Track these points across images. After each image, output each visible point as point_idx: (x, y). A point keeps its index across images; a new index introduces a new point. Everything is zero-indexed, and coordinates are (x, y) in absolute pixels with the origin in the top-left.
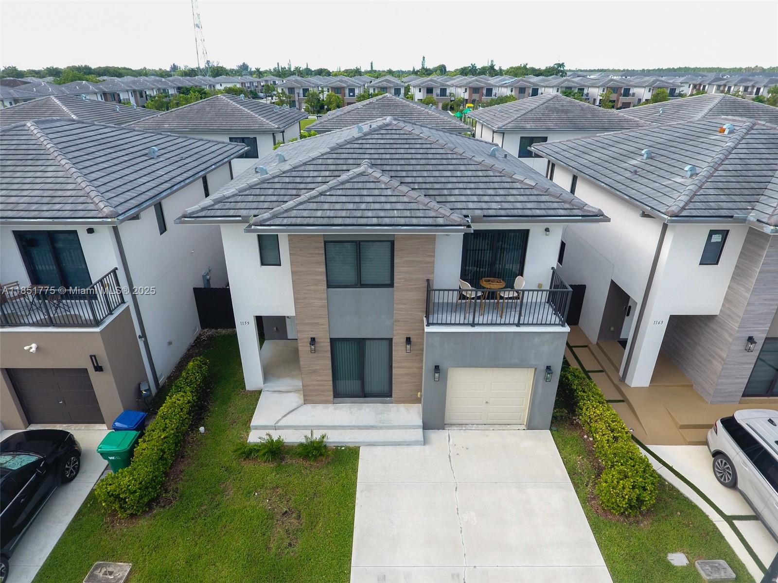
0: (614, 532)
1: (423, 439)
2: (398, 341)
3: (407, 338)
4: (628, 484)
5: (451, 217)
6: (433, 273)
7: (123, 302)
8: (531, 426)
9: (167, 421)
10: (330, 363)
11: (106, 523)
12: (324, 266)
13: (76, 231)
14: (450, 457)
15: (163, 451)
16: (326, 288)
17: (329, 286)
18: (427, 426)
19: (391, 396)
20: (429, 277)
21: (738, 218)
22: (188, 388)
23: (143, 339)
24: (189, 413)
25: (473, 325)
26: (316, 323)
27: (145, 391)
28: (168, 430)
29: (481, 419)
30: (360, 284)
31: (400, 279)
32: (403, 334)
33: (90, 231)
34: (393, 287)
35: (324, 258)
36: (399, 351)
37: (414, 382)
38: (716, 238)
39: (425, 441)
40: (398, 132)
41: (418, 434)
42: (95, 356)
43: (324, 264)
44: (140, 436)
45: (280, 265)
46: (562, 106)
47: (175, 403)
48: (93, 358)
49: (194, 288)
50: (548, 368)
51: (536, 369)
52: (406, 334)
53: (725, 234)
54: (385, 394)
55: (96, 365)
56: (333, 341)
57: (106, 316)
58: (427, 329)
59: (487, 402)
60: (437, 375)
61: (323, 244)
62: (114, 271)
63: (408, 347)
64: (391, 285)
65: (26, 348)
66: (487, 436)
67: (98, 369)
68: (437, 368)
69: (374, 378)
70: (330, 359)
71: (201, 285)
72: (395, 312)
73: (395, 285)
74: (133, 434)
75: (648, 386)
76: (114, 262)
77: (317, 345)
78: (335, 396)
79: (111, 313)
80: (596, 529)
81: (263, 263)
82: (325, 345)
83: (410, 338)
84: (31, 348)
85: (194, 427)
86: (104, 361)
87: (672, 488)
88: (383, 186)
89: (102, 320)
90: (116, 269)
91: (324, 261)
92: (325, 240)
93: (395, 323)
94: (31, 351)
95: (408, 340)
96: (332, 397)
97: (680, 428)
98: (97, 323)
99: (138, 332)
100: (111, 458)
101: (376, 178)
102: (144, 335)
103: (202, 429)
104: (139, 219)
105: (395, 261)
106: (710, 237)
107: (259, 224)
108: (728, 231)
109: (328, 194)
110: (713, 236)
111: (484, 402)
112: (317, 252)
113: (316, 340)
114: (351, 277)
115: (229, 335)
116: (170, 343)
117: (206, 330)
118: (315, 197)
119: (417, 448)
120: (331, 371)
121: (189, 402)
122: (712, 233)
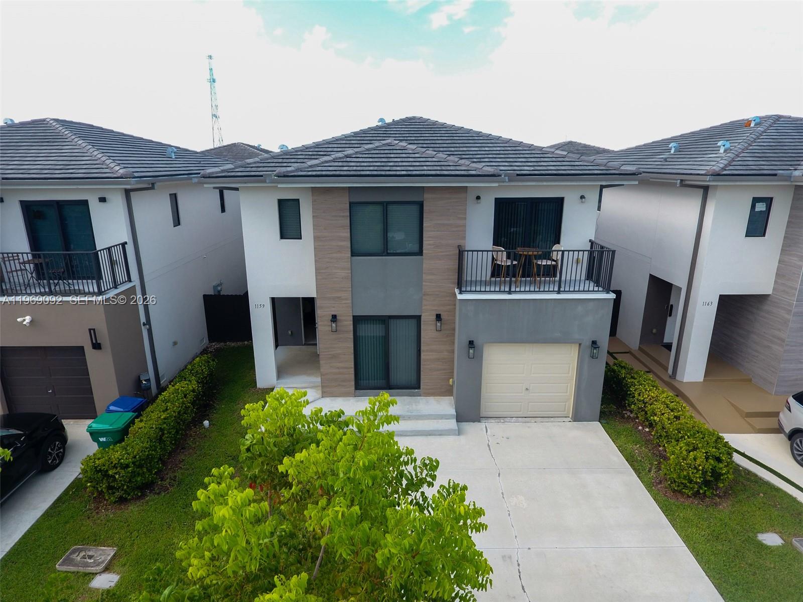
0: (690, 514)
1: (457, 428)
2: (428, 318)
3: (437, 315)
5: (483, 169)
6: (464, 238)
7: (130, 280)
8: (577, 417)
9: (169, 404)
10: (353, 346)
11: (89, 509)
12: (349, 230)
13: (87, 200)
14: (489, 446)
15: (162, 430)
16: (350, 255)
17: (354, 254)
18: (460, 418)
19: (419, 388)
20: (461, 242)
21: (782, 175)
22: (193, 378)
23: (147, 326)
24: (193, 403)
25: (510, 292)
26: (339, 298)
27: (145, 380)
28: (169, 411)
29: (520, 411)
30: (385, 251)
31: (430, 245)
32: (433, 310)
33: (103, 200)
34: (422, 255)
35: (349, 221)
36: (428, 331)
37: (444, 369)
38: (761, 207)
39: (459, 432)
41: (452, 424)
42: (94, 330)
43: (349, 228)
44: (137, 417)
45: (301, 239)
47: (178, 389)
48: (92, 332)
49: (205, 296)
50: (594, 343)
51: (580, 344)
52: (436, 310)
53: (769, 201)
54: (413, 386)
55: (94, 342)
56: (358, 320)
57: (111, 288)
58: (460, 297)
59: (527, 389)
60: (471, 351)
61: (348, 205)
62: (124, 245)
63: (439, 324)
64: (420, 253)
65: (19, 320)
66: (529, 427)
67: (97, 346)
68: (471, 343)
69: (400, 370)
70: (352, 340)
71: (211, 292)
72: (424, 283)
73: (424, 251)
74: (130, 415)
75: (702, 380)
76: (124, 236)
77: (339, 324)
78: (356, 388)
79: (116, 287)
80: (667, 511)
81: (282, 237)
82: (347, 324)
83: (440, 314)
84: (24, 320)
85: (198, 421)
86: (104, 337)
87: (748, 472)
88: (410, 152)
89: (105, 291)
90: (126, 243)
91: (349, 224)
92: (351, 201)
93: (424, 297)
94: (24, 323)
95: (438, 317)
96: (354, 388)
97: (746, 417)
98: (100, 293)
99: (143, 319)
100: (101, 439)
101: (402, 146)
102: (148, 322)
103: (206, 423)
104: (154, 189)
105: (424, 225)
106: (753, 206)
107: (282, 175)
108: (771, 199)
109: (354, 156)
110: (757, 204)
111: (524, 389)
112: (342, 214)
113: (337, 318)
114: (377, 245)
115: (239, 347)
116: (175, 343)
117: (214, 344)
118: (340, 158)
119: (451, 439)
120: (352, 356)
121: (193, 391)
122: (756, 200)
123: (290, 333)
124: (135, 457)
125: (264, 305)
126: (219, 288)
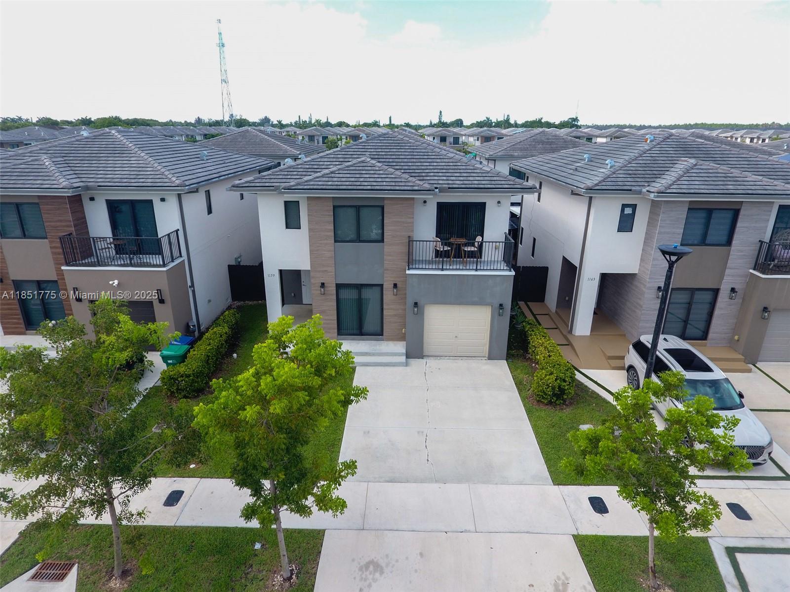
1: (405, 361)
2: (388, 286)
3: (394, 284)
4: (553, 377)
5: (424, 185)
6: (413, 231)
7: (181, 256)
8: (491, 357)
9: (211, 341)
10: (335, 304)
11: (165, 403)
12: (333, 225)
13: (152, 200)
14: (425, 373)
15: (208, 356)
16: (333, 242)
17: (336, 241)
18: (408, 356)
19: (382, 335)
20: (410, 234)
21: (635, 191)
22: (225, 325)
23: (192, 288)
24: (226, 341)
25: (442, 269)
26: (326, 271)
27: (192, 326)
28: (212, 345)
29: (451, 352)
30: (359, 239)
31: (388, 235)
32: (391, 281)
33: (163, 200)
34: (383, 242)
35: (333, 218)
36: (388, 295)
37: (400, 322)
38: (628, 211)
39: (407, 364)
40: (392, 139)
41: (403, 359)
42: (160, 290)
43: (333, 223)
44: (191, 348)
45: (300, 229)
46: (548, 139)
47: (216, 332)
48: (159, 291)
49: (229, 265)
50: (501, 305)
51: (492, 306)
52: (393, 281)
53: (634, 207)
54: (378, 334)
55: (160, 298)
56: (339, 287)
57: (170, 262)
58: (408, 272)
59: (456, 337)
60: (416, 309)
61: (332, 208)
62: (177, 231)
63: (395, 291)
64: (382, 241)
65: (111, 282)
66: (456, 363)
67: (162, 301)
68: (416, 304)
69: (370, 323)
70: (336, 300)
71: (233, 263)
72: (385, 262)
73: (385, 240)
74: (186, 347)
75: (589, 335)
76: (178, 225)
77: (326, 289)
78: (339, 334)
79: (173, 261)
81: (287, 227)
82: (333, 290)
83: (396, 284)
84: (114, 283)
85: (229, 354)
86: (167, 296)
87: (593, 392)
88: (377, 169)
89: (167, 264)
90: (178, 230)
91: (333, 220)
92: (334, 204)
93: (385, 272)
94: (114, 285)
95: (395, 286)
96: (336, 334)
97: (608, 359)
98: (164, 265)
99: (189, 284)
100: (169, 362)
101: (372, 164)
102: (193, 286)
103: (235, 355)
104: (198, 192)
105: (385, 221)
106: (623, 210)
107: (287, 188)
108: (636, 205)
109: (337, 172)
110: (625, 209)
111: (454, 336)
112: (328, 214)
113: (325, 285)
114: (353, 236)
115: (254, 305)
116: (209, 301)
117: (236, 302)
118: (327, 174)
119: (401, 369)
120: (336, 312)
121: (226, 333)
122: (624, 206)
123: (293, 295)
124: (194, 371)
125: (274, 275)
126: (239, 260)
